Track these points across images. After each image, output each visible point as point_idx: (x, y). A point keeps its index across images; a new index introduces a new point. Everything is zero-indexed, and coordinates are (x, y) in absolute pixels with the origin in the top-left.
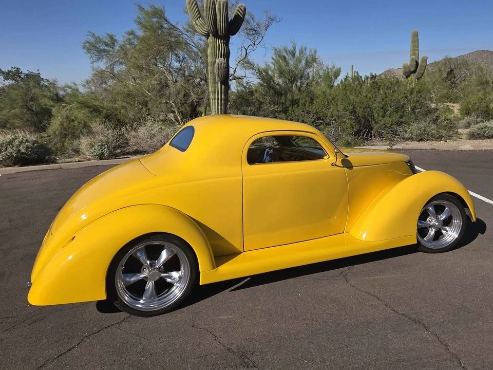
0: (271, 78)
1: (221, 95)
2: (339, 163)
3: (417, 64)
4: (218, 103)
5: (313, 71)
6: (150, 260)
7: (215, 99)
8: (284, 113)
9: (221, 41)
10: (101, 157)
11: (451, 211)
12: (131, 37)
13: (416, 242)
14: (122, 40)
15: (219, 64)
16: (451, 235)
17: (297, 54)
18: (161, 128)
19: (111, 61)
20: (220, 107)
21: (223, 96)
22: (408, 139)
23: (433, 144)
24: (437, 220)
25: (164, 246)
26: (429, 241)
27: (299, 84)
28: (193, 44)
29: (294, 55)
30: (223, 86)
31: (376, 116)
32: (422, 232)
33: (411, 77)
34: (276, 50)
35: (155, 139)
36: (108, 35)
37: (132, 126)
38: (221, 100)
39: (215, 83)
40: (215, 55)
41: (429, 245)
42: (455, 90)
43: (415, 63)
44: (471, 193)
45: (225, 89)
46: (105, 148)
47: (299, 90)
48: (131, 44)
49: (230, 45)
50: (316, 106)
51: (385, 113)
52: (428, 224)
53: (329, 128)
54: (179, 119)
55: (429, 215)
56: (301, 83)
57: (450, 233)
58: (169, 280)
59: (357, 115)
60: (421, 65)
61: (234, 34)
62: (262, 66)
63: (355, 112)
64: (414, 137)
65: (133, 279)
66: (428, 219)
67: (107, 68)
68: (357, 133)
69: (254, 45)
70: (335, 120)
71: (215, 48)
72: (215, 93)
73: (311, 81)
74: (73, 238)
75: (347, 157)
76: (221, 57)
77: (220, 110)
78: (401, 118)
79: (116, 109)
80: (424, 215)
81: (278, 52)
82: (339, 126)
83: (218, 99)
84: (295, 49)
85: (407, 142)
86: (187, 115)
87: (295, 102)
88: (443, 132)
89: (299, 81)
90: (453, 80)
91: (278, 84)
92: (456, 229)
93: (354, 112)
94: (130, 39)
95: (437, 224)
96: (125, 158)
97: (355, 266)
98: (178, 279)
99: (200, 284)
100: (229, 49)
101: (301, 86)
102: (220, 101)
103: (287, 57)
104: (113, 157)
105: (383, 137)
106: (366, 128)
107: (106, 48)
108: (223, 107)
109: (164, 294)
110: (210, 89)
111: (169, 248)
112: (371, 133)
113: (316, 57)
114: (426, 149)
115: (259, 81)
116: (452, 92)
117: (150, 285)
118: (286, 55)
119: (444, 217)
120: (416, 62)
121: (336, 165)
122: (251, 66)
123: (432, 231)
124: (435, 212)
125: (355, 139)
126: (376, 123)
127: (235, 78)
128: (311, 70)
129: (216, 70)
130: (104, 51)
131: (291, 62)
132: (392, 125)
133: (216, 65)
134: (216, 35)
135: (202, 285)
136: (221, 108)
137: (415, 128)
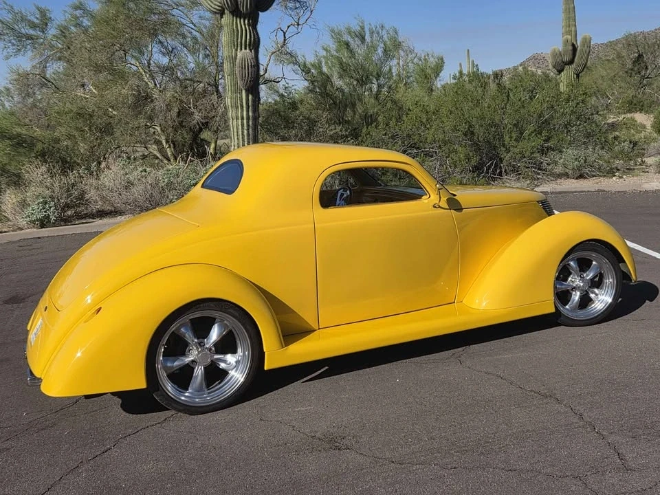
0: (328, 79)
1: (248, 111)
2: (444, 204)
3: (574, 49)
4: (243, 125)
5: (398, 64)
6: (198, 339)
7: (237, 119)
8: (354, 136)
9: (244, 22)
10: (44, 223)
11: (600, 267)
12: (78, 13)
13: (553, 310)
14: (63, 18)
15: (244, 60)
16: (603, 299)
17: (368, 37)
18: (145, 171)
19: (42, 55)
20: (245, 131)
21: (250, 114)
22: (559, 176)
23: (600, 182)
24: (582, 278)
25: (215, 319)
26: (573, 310)
27: (375, 87)
28: (193, 27)
29: (363, 39)
30: (250, 97)
31: (507, 138)
32: (563, 296)
33: (565, 71)
34: (332, 31)
35: (134, 190)
36: (38, 8)
37: (88, 168)
38: (248, 118)
39: (236, 91)
40: (235, 45)
41: (573, 316)
42: (648, 90)
43: (571, 48)
44: (630, 244)
45: (254, 101)
46: (50, 208)
47: (377, 98)
48: (77, 25)
49: (259, 27)
50: (407, 125)
51: (522, 134)
52: (569, 286)
53: (432, 161)
54: (169, 154)
55: (570, 273)
56: (380, 86)
57: (600, 297)
58: (222, 365)
59: (475, 138)
60: (582, 50)
61: (265, 9)
62: (311, 59)
63: (472, 133)
64: (570, 172)
65: (177, 363)
66: (570, 279)
67: (34, 67)
68: (477, 169)
69: (298, 25)
70: (440, 147)
71: (235, 33)
72: (237, 108)
73: (395, 82)
74: (99, 310)
75: (455, 195)
76: (246, 49)
77: (246, 137)
78: (546, 141)
79: (57, 141)
80: (563, 273)
81: (336, 35)
82: (447, 157)
83: (242, 118)
84: (363, 28)
85: (559, 181)
86: (184, 145)
87: (370, 120)
88: (618, 163)
89: (375, 81)
90: (643, 72)
91: (341, 90)
92: (609, 291)
93: (470, 133)
94: (77, 18)
95: (582, 284)
96: (83, 223)
97: (471, 346)
98: (234, 364)
99: (265, 369)
100: (257, 34)
101: (379, 92)
102: (245, 121)
103: (351, 42)
104: (62, 223)
105: (520, 174)
106: (491, 159)
107: (31, 32)
108: (250, 131)
109: (216, 385)
110: (228, 101)
111: (222, 321)
112: (501, 168)
113: (400, 40)
114: (588, 191)
115: (306, 83)
116: (644, 94)
117: (199, 372)
118: (350, 40)
119: (591, 275)
120: (573, 45)
121: (440, 207)
122: (292, 58)
123: (576, 295)
124: (578, 269)
125: (473, 178)
126: (508, 151)
127: (267, 81)
128: (395, 62)
129: (237, 70)
130: (29, 37)
131: (359, 51)
132: (532, 153)
133: (237, 61)
134: (236, 12)
135: (267, 371)
136: (248, 135)
137: (569, 156)
